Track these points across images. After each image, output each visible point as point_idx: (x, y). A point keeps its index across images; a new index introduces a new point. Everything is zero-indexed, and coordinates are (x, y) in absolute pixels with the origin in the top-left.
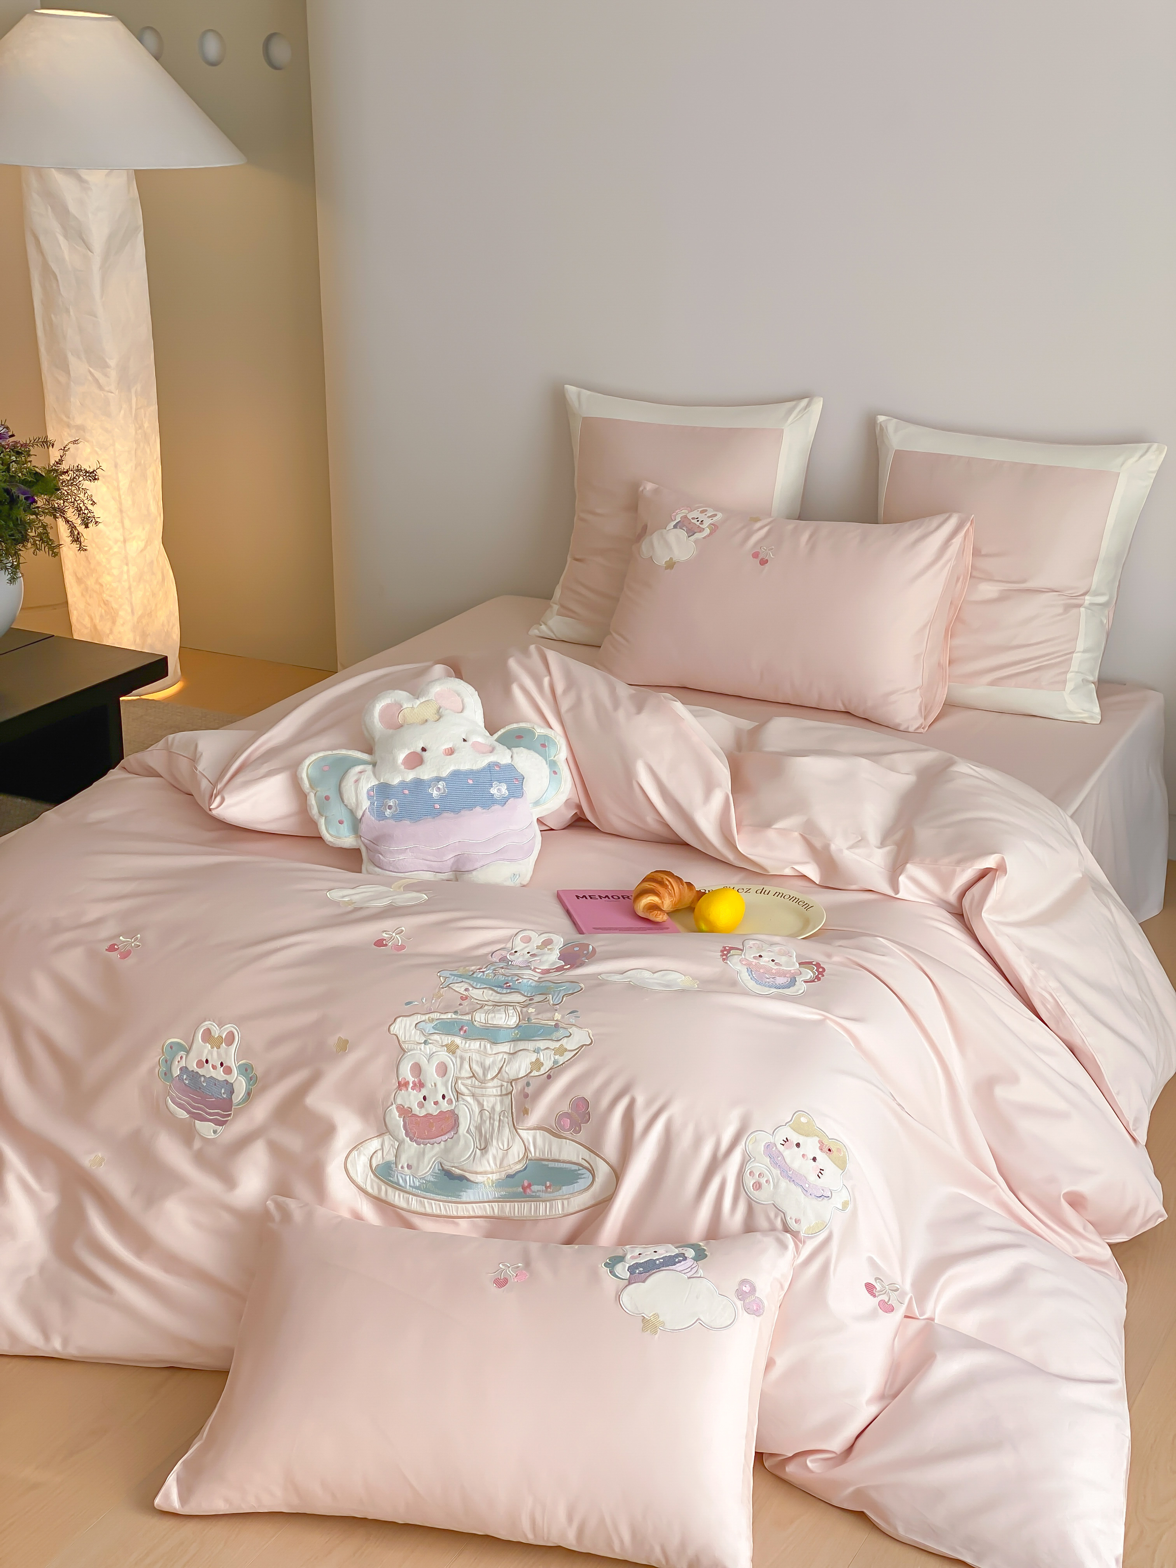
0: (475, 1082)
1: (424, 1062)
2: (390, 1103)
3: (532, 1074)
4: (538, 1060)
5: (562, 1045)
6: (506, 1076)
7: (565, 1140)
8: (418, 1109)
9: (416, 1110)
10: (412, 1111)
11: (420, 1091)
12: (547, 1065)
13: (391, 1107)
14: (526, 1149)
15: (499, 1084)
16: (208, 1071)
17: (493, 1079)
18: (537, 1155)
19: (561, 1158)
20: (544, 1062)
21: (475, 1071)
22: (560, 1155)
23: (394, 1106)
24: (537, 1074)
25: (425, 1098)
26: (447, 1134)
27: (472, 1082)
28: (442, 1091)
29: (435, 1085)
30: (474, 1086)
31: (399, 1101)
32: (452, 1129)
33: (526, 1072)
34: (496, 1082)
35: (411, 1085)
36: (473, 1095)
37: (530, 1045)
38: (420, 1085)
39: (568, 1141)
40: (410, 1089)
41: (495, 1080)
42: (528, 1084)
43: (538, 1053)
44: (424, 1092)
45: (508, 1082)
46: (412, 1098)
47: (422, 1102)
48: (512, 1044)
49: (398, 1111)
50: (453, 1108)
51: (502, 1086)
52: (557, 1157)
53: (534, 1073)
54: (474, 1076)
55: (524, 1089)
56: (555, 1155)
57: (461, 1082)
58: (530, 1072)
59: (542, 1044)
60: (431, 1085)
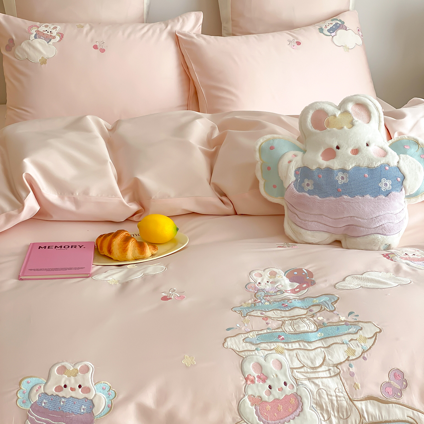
0: (307, 370)
1: (262, 360)
2: (242, 396)
3: (351, 358)
4: (349, 348)
5: (360, 336)
6: (331, 363)
7: (391, 404)
8: (267, 397)
9: (266, 397)
10: (261, 399)
11: (265, 382)
12: (359, 351)
13: (244, 399)
14: (361, 416)
15: (327, 369)
16: (67, 393)
17: (321, 366)
18: (371, 420)
19: (391, 419)
20: (355, 349)
21: (304, 362)
22: (389, 417)
23: (246, 397)
24: (354, 358)
25: (270, 387)
26: (294, 413)
27: (305, 370)
28: (283, 379)
29: (277, 376)
30: (307, 372)
31: (250, 392)
32: (297, 408)
33: (345, 358)
34: (324, 368)
35: (257, 379)
36: (309, 379)
37: (338, 340)
38: (263, 378)
39: (394, 404)
40: (256, 382)
41: (323, 366)
42: (350, 366)
43: (347, 344)
44: (269, 382)
45: (333, 367)
46: (260, 388)
47: (269, 390)
48: (322, 341)
49: (250, 401)
50: (295, 391)
51: (329, 370)
52: (387, 419)
53: (352, 357)
54: (304, 366)
55: (349, 369)
56: (386, 417)
57: (296, 371)
58: (349, 357)
59: (346, 338)
60: (273, 376)
